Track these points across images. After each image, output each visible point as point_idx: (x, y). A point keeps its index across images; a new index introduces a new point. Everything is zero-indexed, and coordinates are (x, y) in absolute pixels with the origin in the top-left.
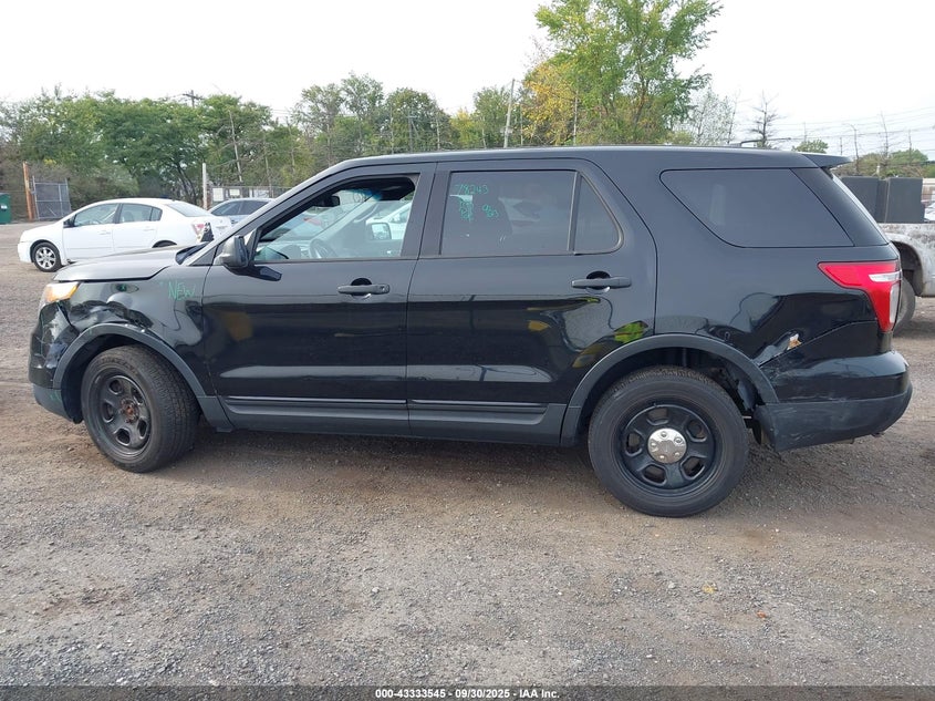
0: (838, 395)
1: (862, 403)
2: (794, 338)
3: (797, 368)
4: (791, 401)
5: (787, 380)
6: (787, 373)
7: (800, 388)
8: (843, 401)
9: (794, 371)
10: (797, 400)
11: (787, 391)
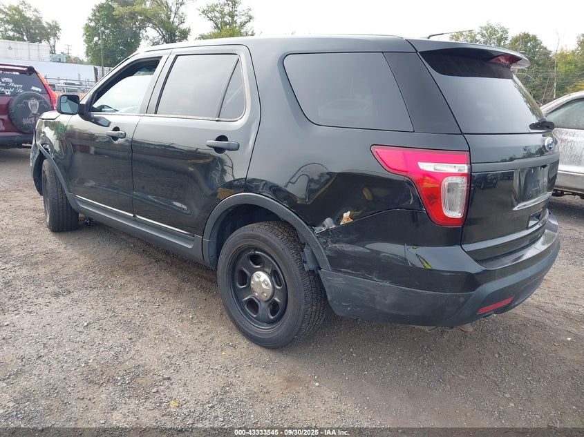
0: (383, 278)
1: (404, 290)
2: (346, 215)
3: (347, 243)
4: (341, 271)
5: (336, 251)
6: (336, 245)
7: (348, 262)
8: (387, 284)
9: (343, 245)
10: (345, 272)
11: (338, 261)
